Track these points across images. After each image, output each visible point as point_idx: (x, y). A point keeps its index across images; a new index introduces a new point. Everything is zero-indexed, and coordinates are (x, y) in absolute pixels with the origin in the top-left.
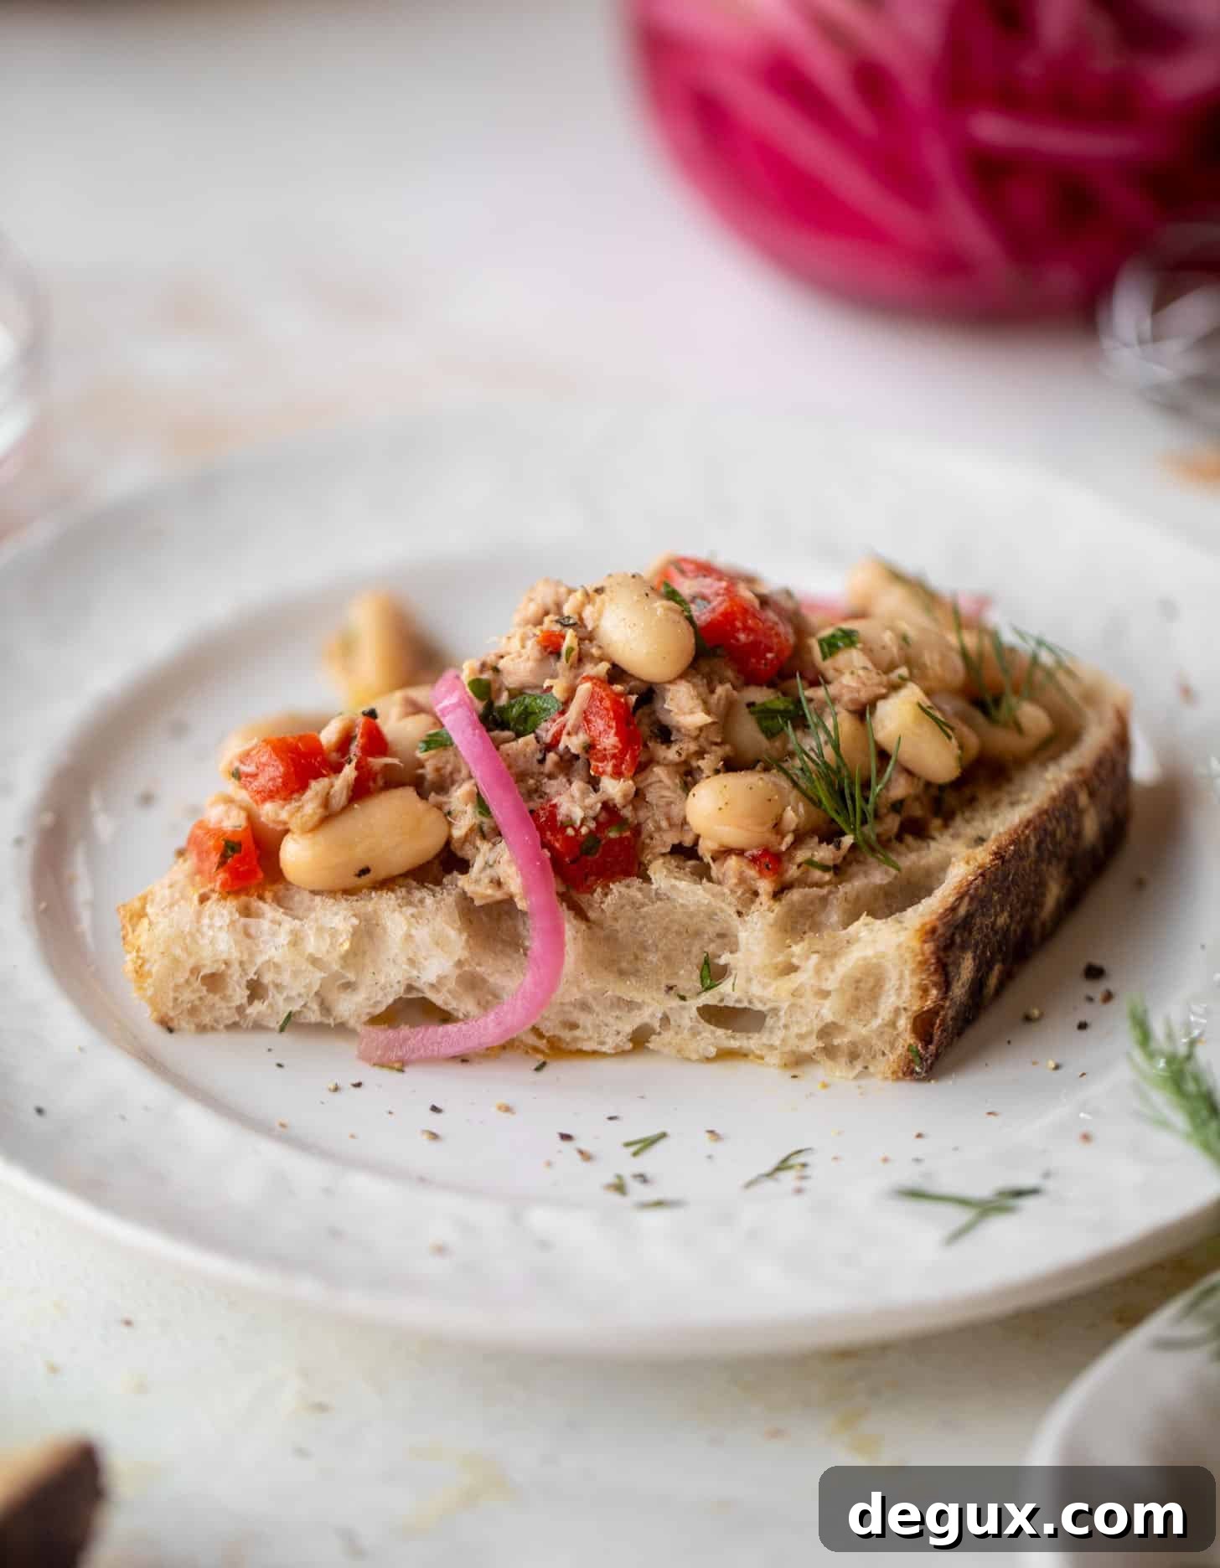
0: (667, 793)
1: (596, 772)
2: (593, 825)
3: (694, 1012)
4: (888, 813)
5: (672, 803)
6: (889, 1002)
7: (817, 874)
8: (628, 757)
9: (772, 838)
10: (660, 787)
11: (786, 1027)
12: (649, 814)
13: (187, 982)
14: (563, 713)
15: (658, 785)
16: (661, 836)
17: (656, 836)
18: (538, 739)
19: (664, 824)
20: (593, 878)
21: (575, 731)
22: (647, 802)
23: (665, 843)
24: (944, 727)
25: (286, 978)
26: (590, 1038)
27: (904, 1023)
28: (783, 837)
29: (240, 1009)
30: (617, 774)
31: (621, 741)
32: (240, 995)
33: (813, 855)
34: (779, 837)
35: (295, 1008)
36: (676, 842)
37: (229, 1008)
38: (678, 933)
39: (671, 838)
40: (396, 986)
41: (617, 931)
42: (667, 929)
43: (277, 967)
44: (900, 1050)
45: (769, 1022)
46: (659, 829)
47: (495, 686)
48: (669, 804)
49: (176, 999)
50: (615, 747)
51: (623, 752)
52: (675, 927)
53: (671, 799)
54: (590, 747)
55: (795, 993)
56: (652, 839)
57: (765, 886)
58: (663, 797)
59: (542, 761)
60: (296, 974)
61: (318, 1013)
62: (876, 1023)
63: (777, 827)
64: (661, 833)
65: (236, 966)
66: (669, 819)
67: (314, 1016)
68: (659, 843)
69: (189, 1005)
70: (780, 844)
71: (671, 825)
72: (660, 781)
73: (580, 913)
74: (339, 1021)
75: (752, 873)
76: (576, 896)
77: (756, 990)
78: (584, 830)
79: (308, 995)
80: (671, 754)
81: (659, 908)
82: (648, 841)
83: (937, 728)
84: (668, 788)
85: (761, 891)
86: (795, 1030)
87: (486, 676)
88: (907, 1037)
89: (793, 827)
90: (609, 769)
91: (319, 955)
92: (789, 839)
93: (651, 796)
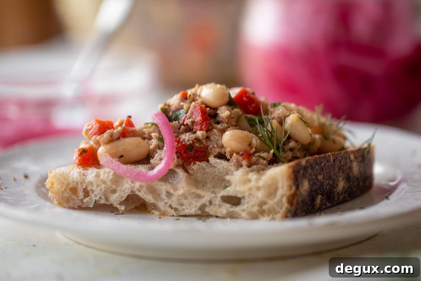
0: (217, 137)
1: (195, 130)
2: (191, 142)
3: (219, 199)
4: (288, 151)
5: (219, 140)
6: (280, 192)
7: (262, 160)
8: (204, 124)
9: (248, 148)
10: (215, 136)
11: (248, 203)
12: (211, 143)
13: (65, 189)
14: (186, 113)
15: (214, 135)
16: (214, 149)
17: (213, 149)
18: (179, 122)
19: (215, 146)
20: (191, 160)
21: (190, 118)
22: (211, 140)
23: (215, 152)
24: (306, 124)
25: (94, 188)
26: (187, 209)
27: (284, 200)
28: (252, 149)
29: (82, 200)
30: (201, 129)
31: (202, 118)
32: (81, 194)
33: (261, 155)
34: (250, 149)
35: (97, 198)
36: (219, 151)
37: (78, 199)
38: (217, 180)
39: (218, 150)
40: (128, 190)
41: (198, 177)
42: (214, 178)
43: (92, 183)
44: (284, 209)
45: (242, 201)
46: (214, 147)
47: (168, 110)
48: (218, 140)
49: (62, 196)
50: (200, 120)
51: (203, 122)
52: (216, 177)
53: (218, 139)
54: (193, 122)
55: (250, 189)
56: (211, 150)
57: (244, 163)
58: (216, 138)
59: (179, 129)
60: (97, 186)
61: (104, 200)
62: (276, 200)
63: (250, 145)
64: (215, 149)
65: (79, 184)
66: (217, 145)
67: (103, 201)
68: (213, 151)
69: (66, 198)
70: (251, 151)
71: (218, 147)
72: (215, 134)
73: (186, 171)
74: (111, 203)
75: (240, 158)
76: (185, 166)
77: (238, 189)
78: (188, 143)
79: (101, 194)
80: (219, 126)
81: (211, 170)
82: (210, 151)
83: (304, 124)
84: (217, 136)
85: (243, 164)
86: (251, 204)
87: (166, 107)
88: (286, 205)
89: (255, 146)
90: (199, 128)
91: (104, 179)
92: (254, 149)
93: (212, 138)
